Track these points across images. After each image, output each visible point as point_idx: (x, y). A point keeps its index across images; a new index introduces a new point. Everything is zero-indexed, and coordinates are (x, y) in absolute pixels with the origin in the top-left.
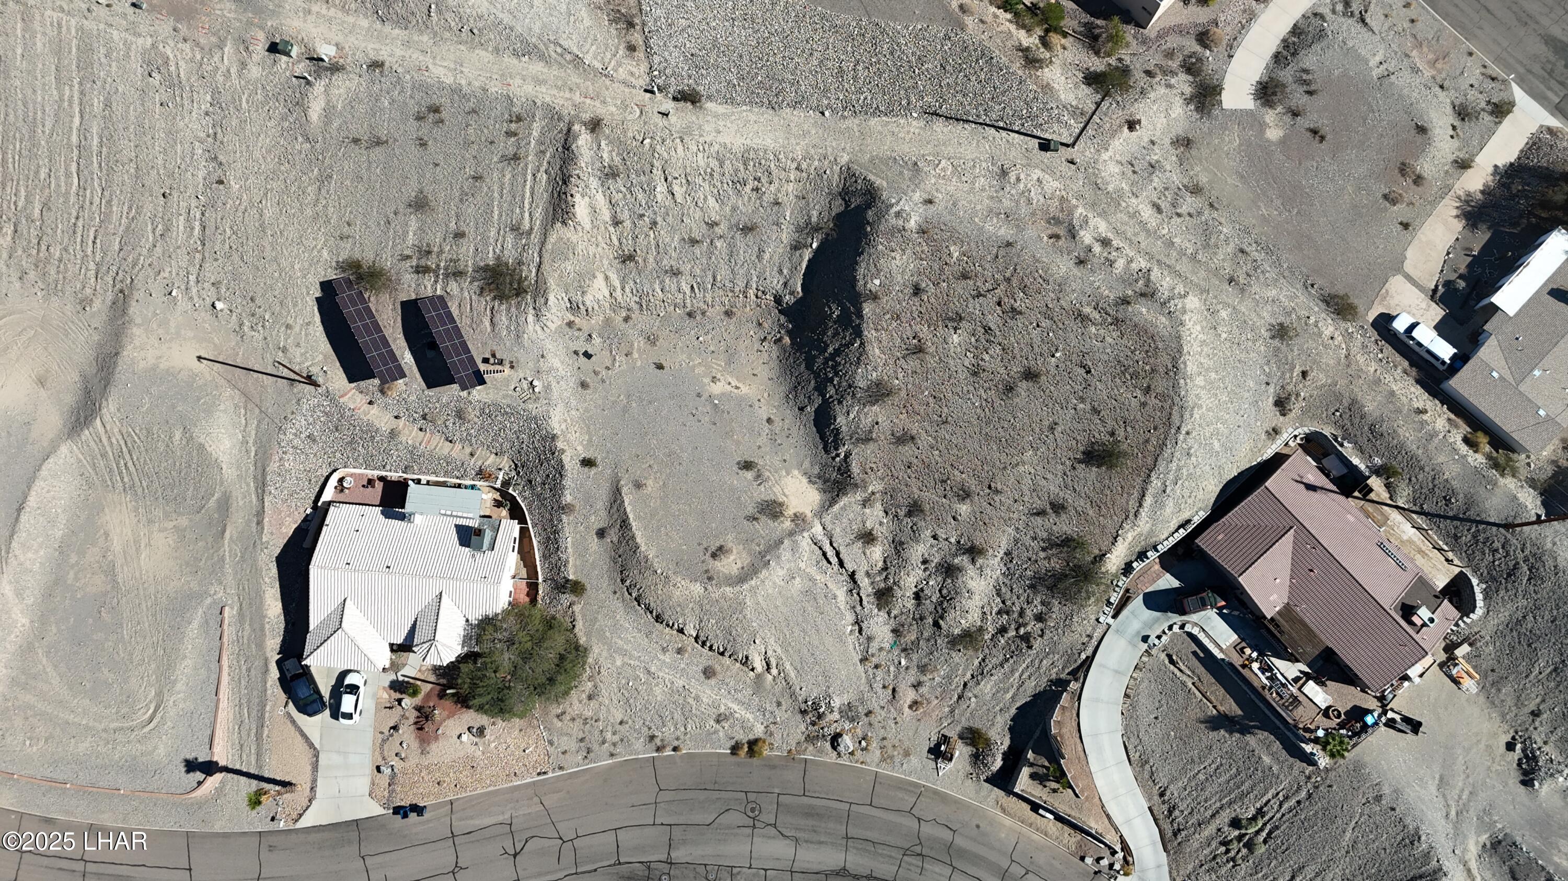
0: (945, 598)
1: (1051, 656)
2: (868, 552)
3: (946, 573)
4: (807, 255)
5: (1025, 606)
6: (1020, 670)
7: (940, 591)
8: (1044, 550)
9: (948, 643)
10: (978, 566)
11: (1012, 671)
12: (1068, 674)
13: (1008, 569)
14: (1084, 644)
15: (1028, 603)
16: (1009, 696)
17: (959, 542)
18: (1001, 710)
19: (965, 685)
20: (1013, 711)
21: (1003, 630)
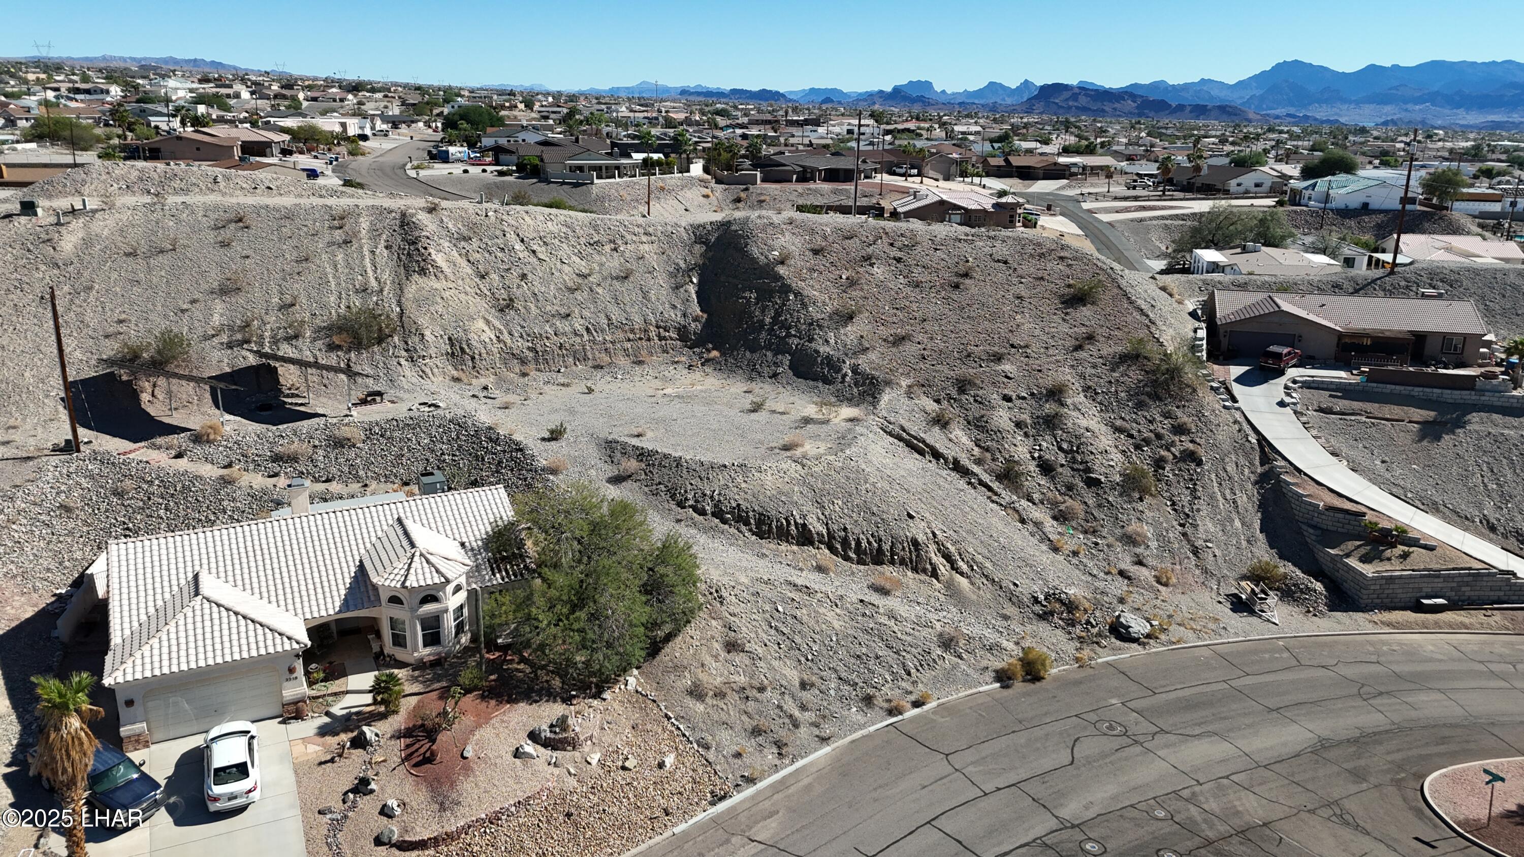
0: (1072, 451)
1: (1227, 460)
2: (952, 436)
3: (1048, 427)
4: (692, 289)
5: (1152, 428)
6: (1216, 489)
7: (1060, 448)
8: (1113, 370)
9: (1121, 495)
10: (1071, 407)
11: (1212, 497)
12: (1262, 465)
13: (1100, 403)
14: (1239, 431)
15: (1150, 422)
16: (1237, 523)
17: (1032, 394)
18: (1249, 542)
19: (1184, 535)
20: (1261, 537)
21: (1159, 463)
